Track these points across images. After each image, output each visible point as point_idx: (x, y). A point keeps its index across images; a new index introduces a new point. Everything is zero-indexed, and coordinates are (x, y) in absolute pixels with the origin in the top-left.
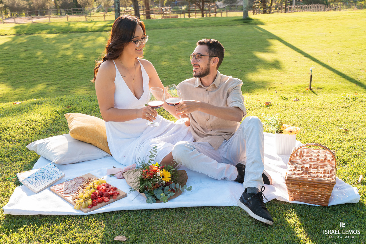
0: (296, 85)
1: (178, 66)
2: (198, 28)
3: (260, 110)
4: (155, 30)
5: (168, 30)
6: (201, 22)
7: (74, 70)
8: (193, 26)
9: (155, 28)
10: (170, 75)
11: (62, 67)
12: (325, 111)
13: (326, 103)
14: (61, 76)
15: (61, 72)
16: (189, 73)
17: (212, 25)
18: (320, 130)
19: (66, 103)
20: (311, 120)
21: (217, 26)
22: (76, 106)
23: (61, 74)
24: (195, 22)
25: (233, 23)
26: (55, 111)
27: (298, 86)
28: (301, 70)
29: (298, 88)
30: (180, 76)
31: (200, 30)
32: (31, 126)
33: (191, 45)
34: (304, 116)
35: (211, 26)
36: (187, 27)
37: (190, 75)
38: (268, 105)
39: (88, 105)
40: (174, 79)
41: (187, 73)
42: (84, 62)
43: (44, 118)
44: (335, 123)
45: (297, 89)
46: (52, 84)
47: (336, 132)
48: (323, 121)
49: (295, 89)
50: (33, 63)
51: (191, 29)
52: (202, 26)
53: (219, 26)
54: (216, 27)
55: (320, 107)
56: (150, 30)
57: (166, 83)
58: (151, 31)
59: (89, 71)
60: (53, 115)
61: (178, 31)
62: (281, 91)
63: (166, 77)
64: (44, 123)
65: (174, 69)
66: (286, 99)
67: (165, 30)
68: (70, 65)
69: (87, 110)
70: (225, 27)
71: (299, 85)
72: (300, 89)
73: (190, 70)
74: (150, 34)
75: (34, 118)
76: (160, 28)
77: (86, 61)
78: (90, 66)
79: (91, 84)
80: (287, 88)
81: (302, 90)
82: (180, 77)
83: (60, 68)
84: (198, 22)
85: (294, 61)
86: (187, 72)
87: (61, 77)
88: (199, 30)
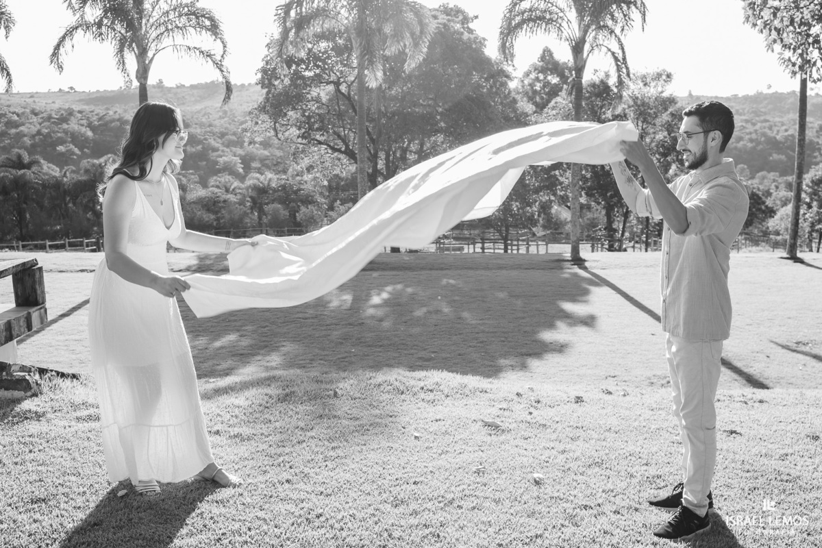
0: (649, 374)
1: (457, 333)
2: (494, 271)
3: (565, 407)
4: (423, 272)
5: (444, 272)
6: (499, 261)
7: (285, 333)
8: (487, 268)
9: (422, 269)
10: (443, 348)
11: (267, 326)
12: (660, 412)
13: (665, 401)
14: (264, 341)
15: (264, 334)
16: (475, 347)
17: (519, 267)
18: (646, 439)
19: (281, 383)
20: (636, 424)
21: (526, 269)
22: (296, 389)
23: (264, 339)
24: (491, 261)
25: (553, 265)
26: (266, 395)
27: (654, 376)
28: (661, 349)
29: (653, 378)
30: (459, 350)
31: (498, 274)
32: (233, 414)
33: (480, 299)
34: (628, 418)
35: (517, 268)
36: (477, 269)
37: (475, 349)
38: (579, 400)
39: (312, 389)
40: (448, 355)
41: (470, 346)
42: (302, 320)
43: (251, 403)
44: (670, 429)
45: (652, 381)
46: (249, 353)
47: (668, 441)
48: (653, 427)
49: (649, 381)
50: (221, 319)
51: (482, 272)
52: (500, 268)
53: (529, 269)
54: (525, 271)
55: (654, 406)
56: (414, 270)
57: (435, 361)
58: (416, 273)
59: (310, 336)
60: (263, 400)
61: (460, 275)
62: (624, 383)
63: (435, 350)
64: (251, 410)
65: (449, 338)
66: (610, 393)
67: (440, 272)
68: (280, 325)
69: (311, 395)
70: (539, 271)
71: (654, 373)
72: (655, 381)
73: (476, 341)
74: (414, 278)
75: (237, 402)
76: (431, 269)
77: (306, 319)
78: (312, 327)
79: (313, 357)
80: (635, 379)
81: (659, 383)
82: (459, 352)
83: (262, 329)
84: (495, 262)
85: (650, 333)
86: (471, 344)
87: (265, 343)
88: (496, 274)
